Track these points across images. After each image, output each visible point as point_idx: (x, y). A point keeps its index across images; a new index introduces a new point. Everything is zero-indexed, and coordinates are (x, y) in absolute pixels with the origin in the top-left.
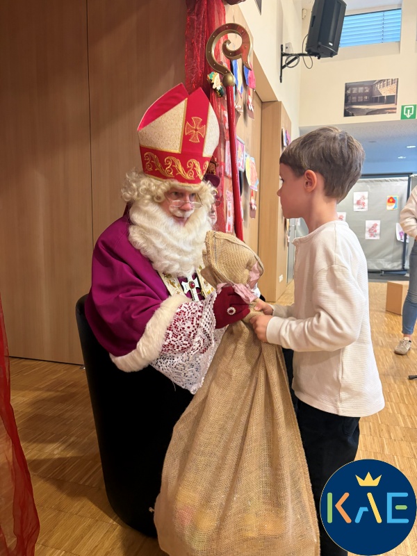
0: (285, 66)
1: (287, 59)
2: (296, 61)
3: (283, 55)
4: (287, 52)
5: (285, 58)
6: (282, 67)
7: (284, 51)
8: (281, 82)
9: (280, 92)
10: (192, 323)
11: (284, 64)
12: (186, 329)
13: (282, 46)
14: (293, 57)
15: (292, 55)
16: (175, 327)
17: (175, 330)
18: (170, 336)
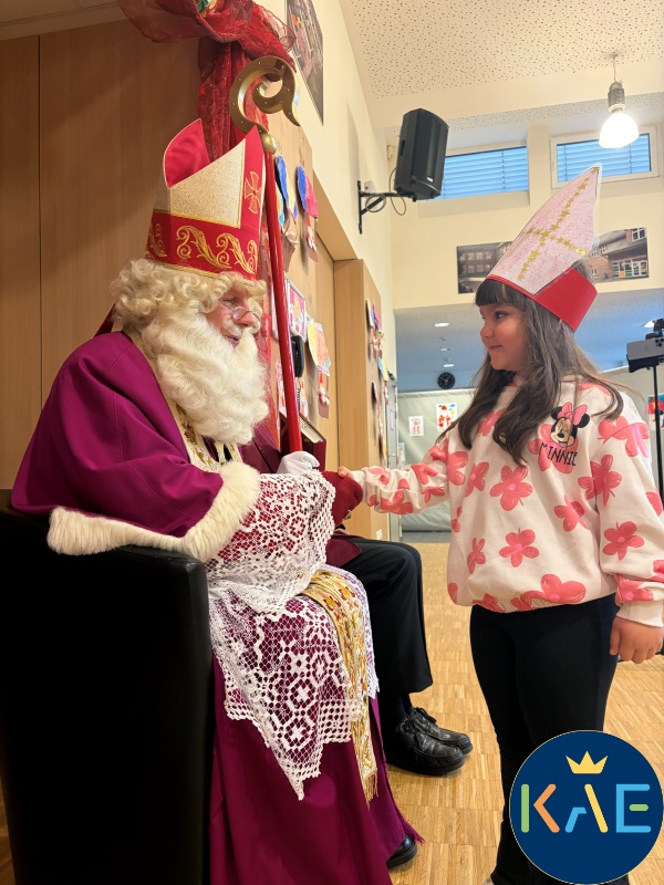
0: (365, 211)
1: (367, 201)
2: (381, 204)
3: (361, 195)
4: (367, 191)
5: (364, 200)
6: (362, 212)
7: (363, 190)
8: (361, 232)
9: (360, 247)
10: (292, 503)
11: (363, 207)
12: (283, 509)
13: (359, 182)
14: (376, 198)
15: (374, 195)
16: (264, 504)
17: (264, 509)
18: (257, 517)
